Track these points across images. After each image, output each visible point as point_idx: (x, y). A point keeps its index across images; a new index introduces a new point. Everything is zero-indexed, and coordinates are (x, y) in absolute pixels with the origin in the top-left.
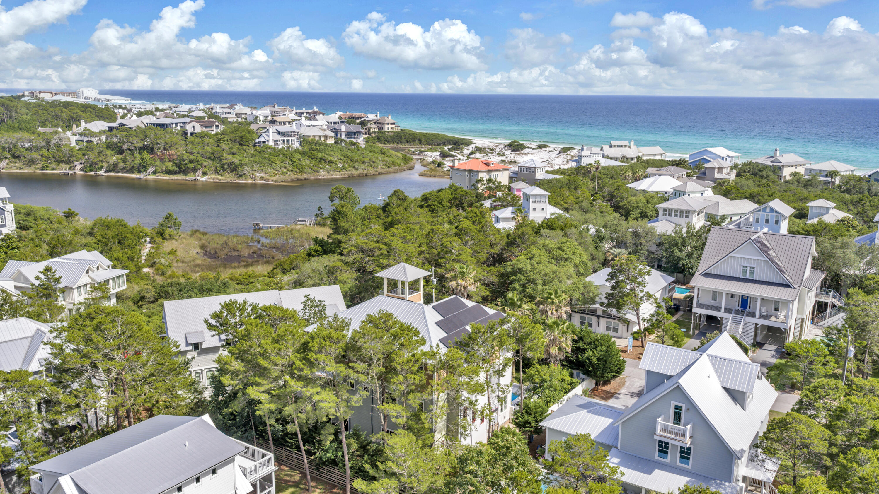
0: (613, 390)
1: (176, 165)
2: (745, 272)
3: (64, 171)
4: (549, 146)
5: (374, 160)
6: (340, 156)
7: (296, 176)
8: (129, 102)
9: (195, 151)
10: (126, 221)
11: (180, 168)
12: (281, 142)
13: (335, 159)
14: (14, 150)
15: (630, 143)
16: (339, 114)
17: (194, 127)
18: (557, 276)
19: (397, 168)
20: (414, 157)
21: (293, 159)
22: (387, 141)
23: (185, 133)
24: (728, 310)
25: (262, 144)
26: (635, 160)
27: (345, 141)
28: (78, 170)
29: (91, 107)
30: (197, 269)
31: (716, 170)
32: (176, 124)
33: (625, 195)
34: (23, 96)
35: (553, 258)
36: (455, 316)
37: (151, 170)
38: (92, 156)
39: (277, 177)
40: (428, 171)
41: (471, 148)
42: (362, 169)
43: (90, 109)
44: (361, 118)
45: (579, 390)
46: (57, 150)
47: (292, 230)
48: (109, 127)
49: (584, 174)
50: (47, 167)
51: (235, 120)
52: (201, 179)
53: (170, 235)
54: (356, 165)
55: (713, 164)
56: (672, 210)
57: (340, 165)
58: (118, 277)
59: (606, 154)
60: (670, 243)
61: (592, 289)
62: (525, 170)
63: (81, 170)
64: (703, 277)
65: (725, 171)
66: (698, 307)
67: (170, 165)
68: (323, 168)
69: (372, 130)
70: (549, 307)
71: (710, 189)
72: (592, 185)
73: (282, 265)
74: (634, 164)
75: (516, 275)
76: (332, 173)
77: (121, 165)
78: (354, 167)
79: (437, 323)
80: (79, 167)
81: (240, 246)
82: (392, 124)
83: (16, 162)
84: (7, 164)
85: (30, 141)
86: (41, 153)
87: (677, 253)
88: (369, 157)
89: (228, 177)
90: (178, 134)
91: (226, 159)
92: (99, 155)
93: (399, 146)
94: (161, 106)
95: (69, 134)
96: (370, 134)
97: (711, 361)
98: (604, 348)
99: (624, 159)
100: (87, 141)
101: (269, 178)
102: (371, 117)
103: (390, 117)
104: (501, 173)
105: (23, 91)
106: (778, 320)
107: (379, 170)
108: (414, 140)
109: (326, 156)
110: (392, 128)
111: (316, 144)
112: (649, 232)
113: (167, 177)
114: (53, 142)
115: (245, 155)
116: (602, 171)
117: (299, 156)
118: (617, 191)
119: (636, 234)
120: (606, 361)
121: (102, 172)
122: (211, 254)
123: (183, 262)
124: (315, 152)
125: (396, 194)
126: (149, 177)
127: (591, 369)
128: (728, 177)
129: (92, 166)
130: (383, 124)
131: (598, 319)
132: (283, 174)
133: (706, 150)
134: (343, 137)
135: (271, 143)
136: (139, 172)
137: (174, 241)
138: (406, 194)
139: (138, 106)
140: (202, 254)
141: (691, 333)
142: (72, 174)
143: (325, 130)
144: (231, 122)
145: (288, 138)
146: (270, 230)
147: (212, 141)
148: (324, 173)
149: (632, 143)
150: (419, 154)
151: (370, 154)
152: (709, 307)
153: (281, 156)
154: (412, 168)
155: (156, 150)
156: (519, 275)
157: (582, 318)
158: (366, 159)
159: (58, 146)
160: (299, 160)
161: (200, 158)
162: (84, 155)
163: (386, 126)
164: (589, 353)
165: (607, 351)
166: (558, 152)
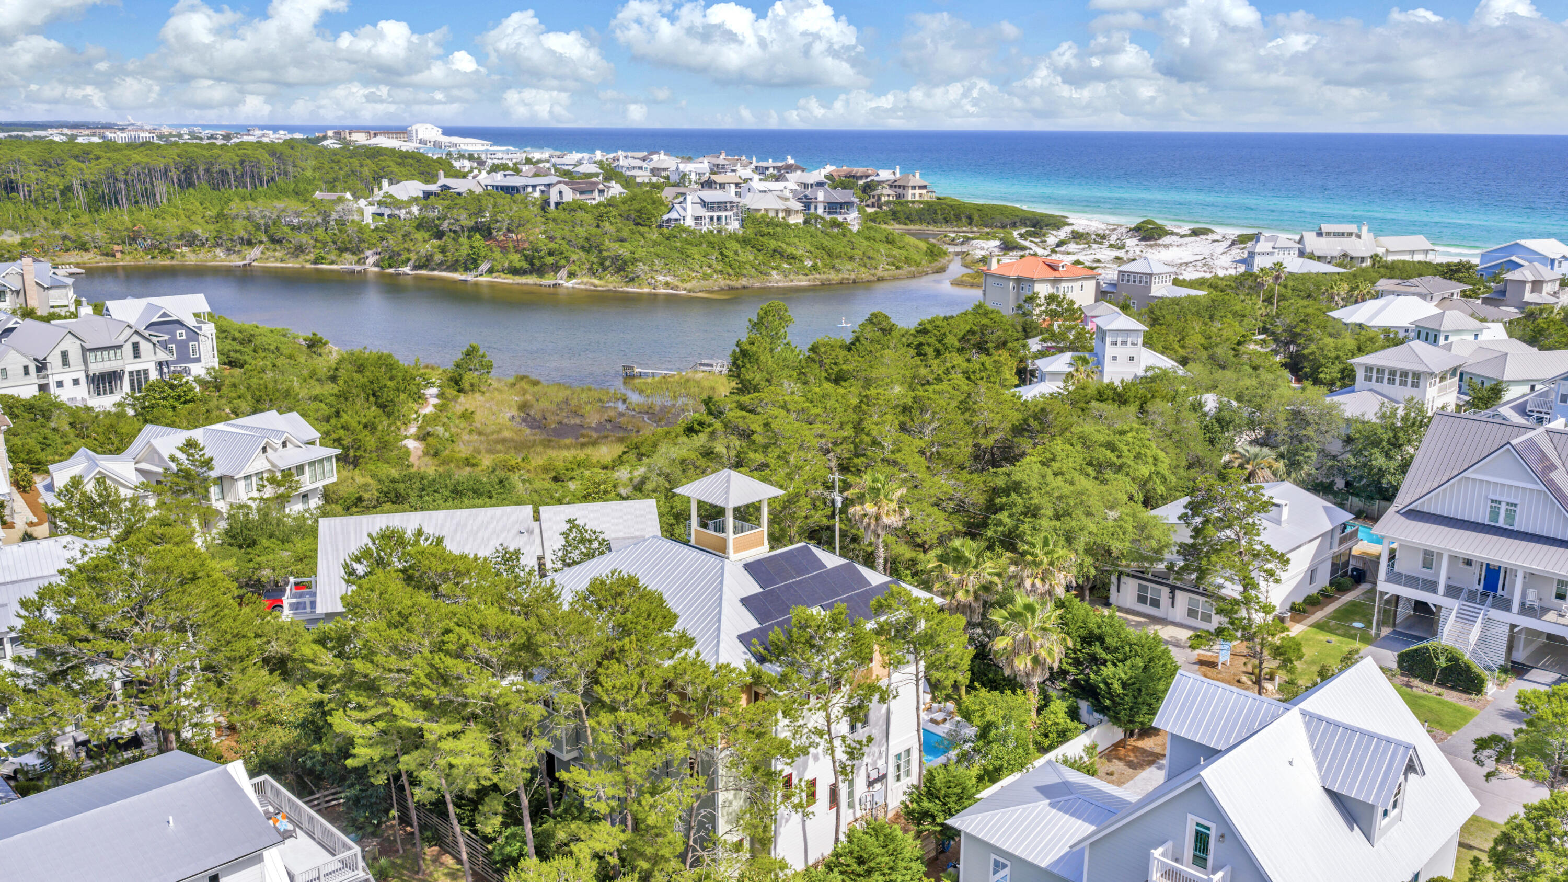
0: (1158, 750)
1: (526, 258)
2: (1495, 513)
3: (347, 266)
4: (1212, 231)
5: (871, 253)
6: (809, 247)
7: (728, 282)
8: (485, 148)
9: (558, 234)
10: (396, 357)
11: (532, 264)
12: (707, 220)
13: (798, 253)
14: (272, 230)
15: (1360, 229)
16: (829, 169)
17: (561, 193)
18: (1082, 503)
19: (913, 269)
20: (951, 249)
21: (724, 250)
22: (909, 219)
23: (547, 202)
24: (1453, 591)
25: (673, 224)
26: (1368, 263)
27: (822, 218)
28: (370, 265)
29: (412, 158)
30: (499, 447)
31: (1528, 287)
32: (534, 187)
33: (1317, 333)
34: (325, 138)
35: (1090, 464)
36: (788, 587)
37: (484, 267)
38: (392, 241)
39: (694, 282)
40: (968, 275)
41: (1063, 233)
42: (848, 271)
43: (411, 161)
44: (867, 177)
45: (1076, 747)
46: (340, 231)
47: (688, 380)
48: (424, 192)
49: (1250, 288)
50: (323, 258)
51: (647, 180)
52: (566, 284)
53: (472, 385)
54: (837, 263)
55: (1526, 274)
56: (1383, 370)
57: (808, 263)
58: (321, 461)
59: (1308, 250)
60: (1367, 438)
61: (1156, 533)
62: (1132, 279)
63: (376, 264)
64: (1403, 518)
65: (1547, 288)
66: (1388, 580)
67: (516, 259)
68: (776, 268)
69: (883, 199)
70: (1027, 572)
71: (1500, 325)
72: (1263, 311)
73: (637, 448)
74: (1367, 268)
75: (1008, 495)
76: (792, 277)
77: (438, 257)
78: (833, 267)
79: (746, 602)
80: (371, 260)
81: (589, 407)
82: (921, 187)
83: (275, 250)
84: (262, 253)
85: (298, 214)
86: (314, 234)
87: (1379, 460)
88: (863, 249)
89: (610, 282)
90: (534, 204)
91: (608, 250)
92: (404, 241)
93: (931, 228)
94: (536, 155)
95: (362, 203)
96: (880, 207)
97: (1308, 725)
98: (1139, 662)
99: (1346, 259)
100: (389, 216)
101: (679, 284)
102: (885, 175)
103: (918, 175)
104: (1079, 283)
105: (325, 129)
106: (1561, 620)
107: (880, 272)
108: (958, 217)
109: (784, 246)
110: (921, 195)
111: (768, 225)
112: (1328, 414)
113: (510, 280)
114: (334, 216)
115: (643, 241)
116: (1290, 284)
117: (735, 246)
118: (1303, 325)
119: (1298, 418)
120: (1140, 690)
121: (406, 270)
122: (535, 419)
123: (480, 433)
124: (764, 239)
125: (872, 320)
126: (480, 279)
127: (1108, 702)
128: (1553, 300)
129: (392, 259)
130: (904, 187)
131: (1172, 592)
132: (705, 277)
133: (1517, 244)
134: (820, 211)
135: (689, 222)
136: (467, 269)
137: (477, 395)
138: (893, 321)
139: (499, 155)
140: (519, 420)
141: (1373, 632)
142: (359, 272)
143: (787, 199)
144: (639, 184)
145: (719, 213)
146: (650, 380)
147: (588, 218)
148: (777, 277)
149: (1365, 229)
150: (962, 243)
151: (866, 243)
152: (1412, 581)
153: (704, 245)
154: (942, 270)
155: (494, 233)
156: (1013, 495)
157: (1142, 588)
158: (856, 251)
159: (341, 222)
160: (736, 253)
161: (565, 247)
162: (382, 239)
163: (911, 192)
164: (1107, 670)
165: (1146, 668)
166: (1229, 242)
